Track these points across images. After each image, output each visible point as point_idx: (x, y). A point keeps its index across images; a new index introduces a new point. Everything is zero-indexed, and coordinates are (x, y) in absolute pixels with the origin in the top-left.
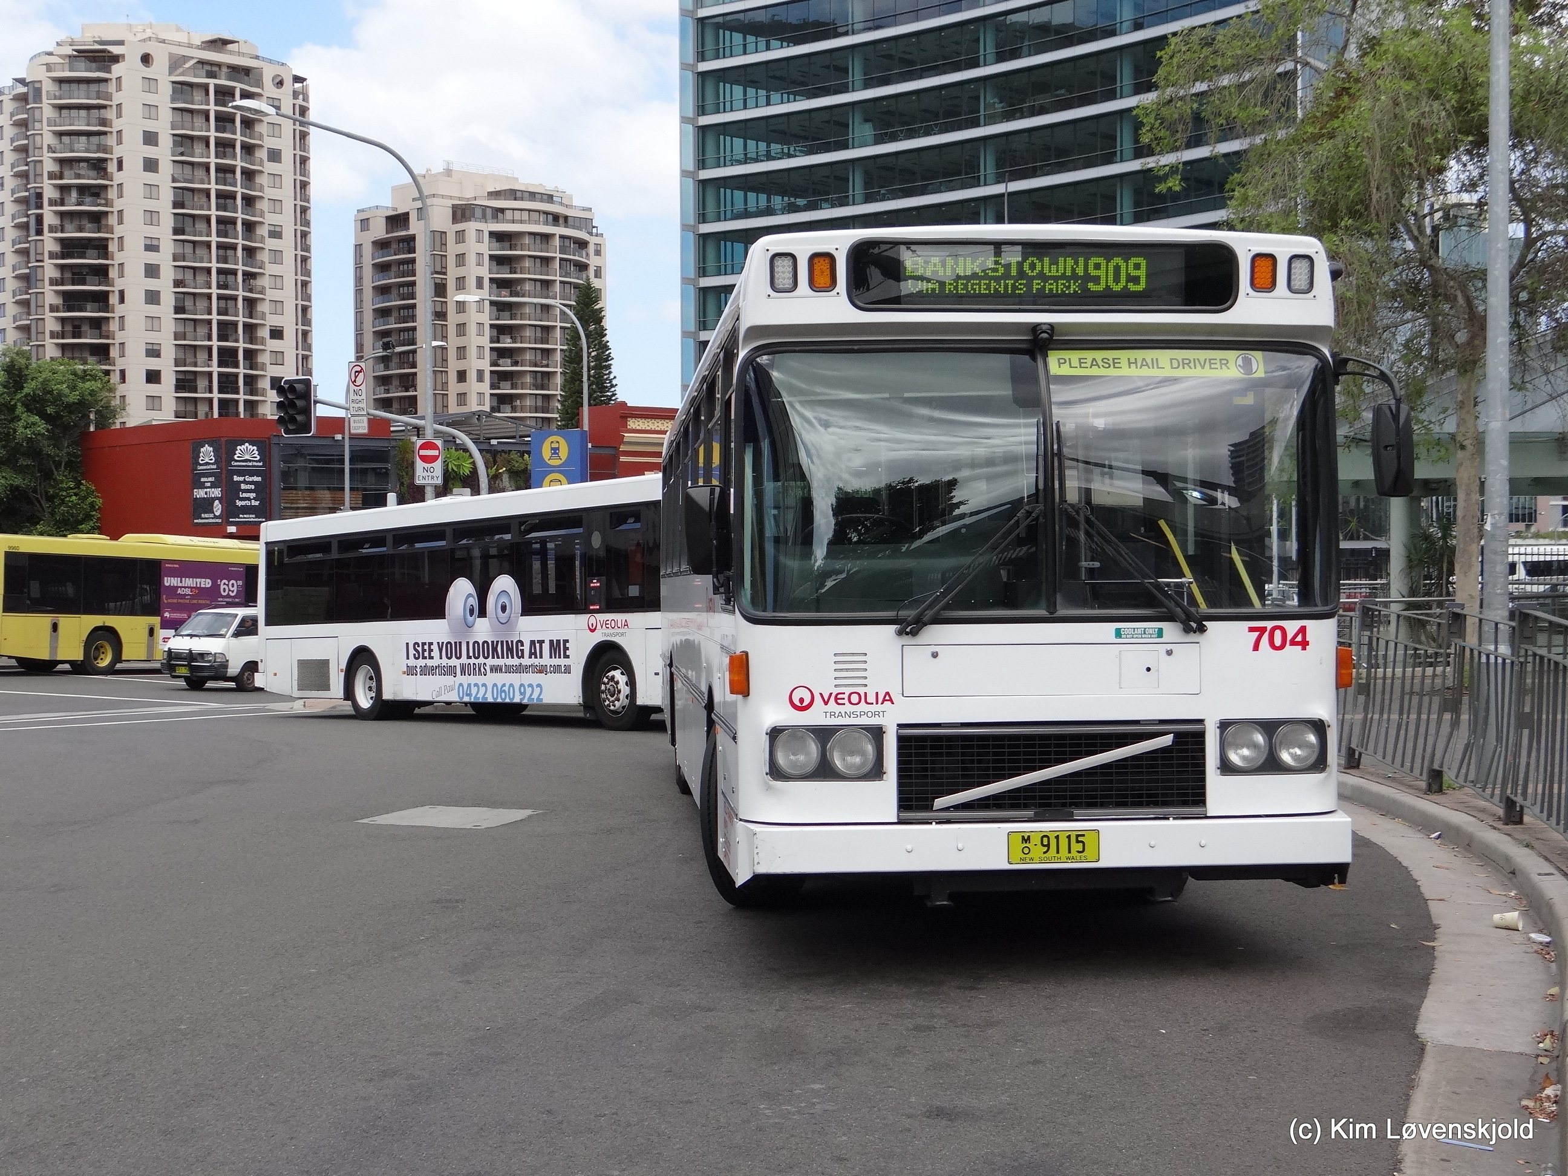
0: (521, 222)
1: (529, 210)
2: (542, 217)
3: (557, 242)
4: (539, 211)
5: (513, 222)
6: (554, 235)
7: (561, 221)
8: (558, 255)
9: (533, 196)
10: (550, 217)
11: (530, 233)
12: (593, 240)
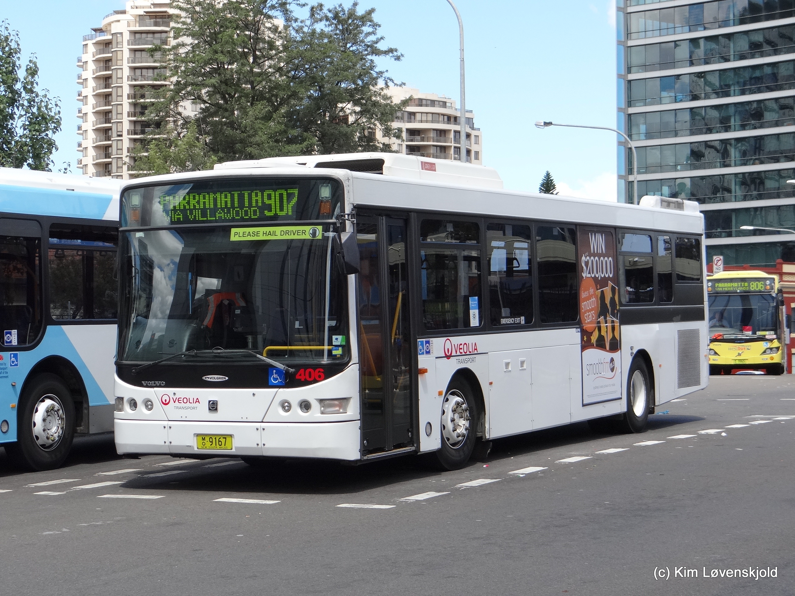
0: (427, 121)
1: (432, 113)
2: (441, 118)
3: (452, 135)
4: (439, 114)
5: (421, 121)
6: (449, 131)
7: (452, 120)
8: (453, 144)
9: (433, 103)
10: (446, 117)
11: (434, 130)
12: (473, 133)
